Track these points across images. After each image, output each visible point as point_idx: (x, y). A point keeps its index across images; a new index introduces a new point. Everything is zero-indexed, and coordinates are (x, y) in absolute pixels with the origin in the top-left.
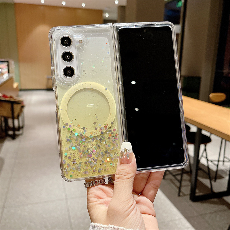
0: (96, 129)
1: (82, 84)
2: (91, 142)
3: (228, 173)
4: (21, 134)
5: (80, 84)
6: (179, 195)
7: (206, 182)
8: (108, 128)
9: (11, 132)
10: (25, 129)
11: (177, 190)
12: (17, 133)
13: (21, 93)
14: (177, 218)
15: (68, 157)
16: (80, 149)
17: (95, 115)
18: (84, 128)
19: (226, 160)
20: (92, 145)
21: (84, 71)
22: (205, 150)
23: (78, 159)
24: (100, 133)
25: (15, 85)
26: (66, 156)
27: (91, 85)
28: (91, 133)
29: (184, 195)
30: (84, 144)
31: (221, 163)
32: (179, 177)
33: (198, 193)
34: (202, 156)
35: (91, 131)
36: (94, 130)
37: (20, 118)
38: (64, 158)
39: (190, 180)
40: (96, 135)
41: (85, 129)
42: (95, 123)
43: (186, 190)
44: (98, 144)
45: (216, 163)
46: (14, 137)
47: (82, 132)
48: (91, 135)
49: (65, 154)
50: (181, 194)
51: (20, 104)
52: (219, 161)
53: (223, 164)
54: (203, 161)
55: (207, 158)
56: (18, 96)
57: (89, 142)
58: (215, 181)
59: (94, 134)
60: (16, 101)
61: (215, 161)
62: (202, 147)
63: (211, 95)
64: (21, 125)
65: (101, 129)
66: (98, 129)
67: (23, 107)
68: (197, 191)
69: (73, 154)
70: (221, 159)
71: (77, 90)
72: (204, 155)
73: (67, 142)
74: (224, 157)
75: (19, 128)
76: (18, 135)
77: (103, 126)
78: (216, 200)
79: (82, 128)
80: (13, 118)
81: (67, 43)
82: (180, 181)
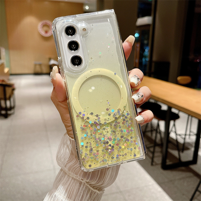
0: (109, 115)
1: (91, 72)
2: (106, 129)
3: (194, 145)
4: (13, 114)
5: (89, 72)
6: (152, 164)
7: (175, 153)
8: (121, 113)
9: (3, 112)
10: (16, 109)
11: (150, 160)
12: (9, 112)
13: (11, 77)
14: (150, 184)
15: (85, 146)
16: (95, 137)
17: (107, 101)
18: (97, 116)
19: (191, 134)
20: (108, 132)
21: (91, 58)
22: (174, 125)
23: (95, 147)
24: (114, 119)
25: (6, 70)
26: (83, 146)
27: (99, 71)
28: (105, 120)
29: (157, 164)
30: (99, 131)
31: (187, 137)
32: (152, 149)
33: (168, 163)
34: (171, 131)
35: (105, 118)
36: (108, 117)
37: (12, 100)
38: (81, 148)
39: (161, 152)
40: (110, 121)
41: (99, 116)
42: (107, 110)
43: (158, 160)
44: (113, 130)
45: (184, 136)
46: (6, 116)
47: (96, 119)
48: (105, 121)
49: (81, 144)
50: (154, 164)
51: (11, 87)
52: (186, 135)
53: (189, 138)
54: (172, 135)
55: (175, 132)
56: (9, 80)
57: (104, 129)
58: (182, 152)
59: (108, 121)
60: (8, 84)
61: (183, 134)
62: (172, 123)
63: (179, 78)
64: (12, 105)
65: (114, 114)
66: (112, 115)
67: (13, 90)
68: (168, 161)
69: (90, 142)
70: (188, 133)
71: (86, 78)
72: (174, 130)
73: (82, 131)
74: (190, 132)
75: (11, 108)
76: (10, 115)
77: (117, 111)
78: (183, 168)
79: (95, 116)
80: (5, 99)
81: (71, 32)
82: (153, 153)
